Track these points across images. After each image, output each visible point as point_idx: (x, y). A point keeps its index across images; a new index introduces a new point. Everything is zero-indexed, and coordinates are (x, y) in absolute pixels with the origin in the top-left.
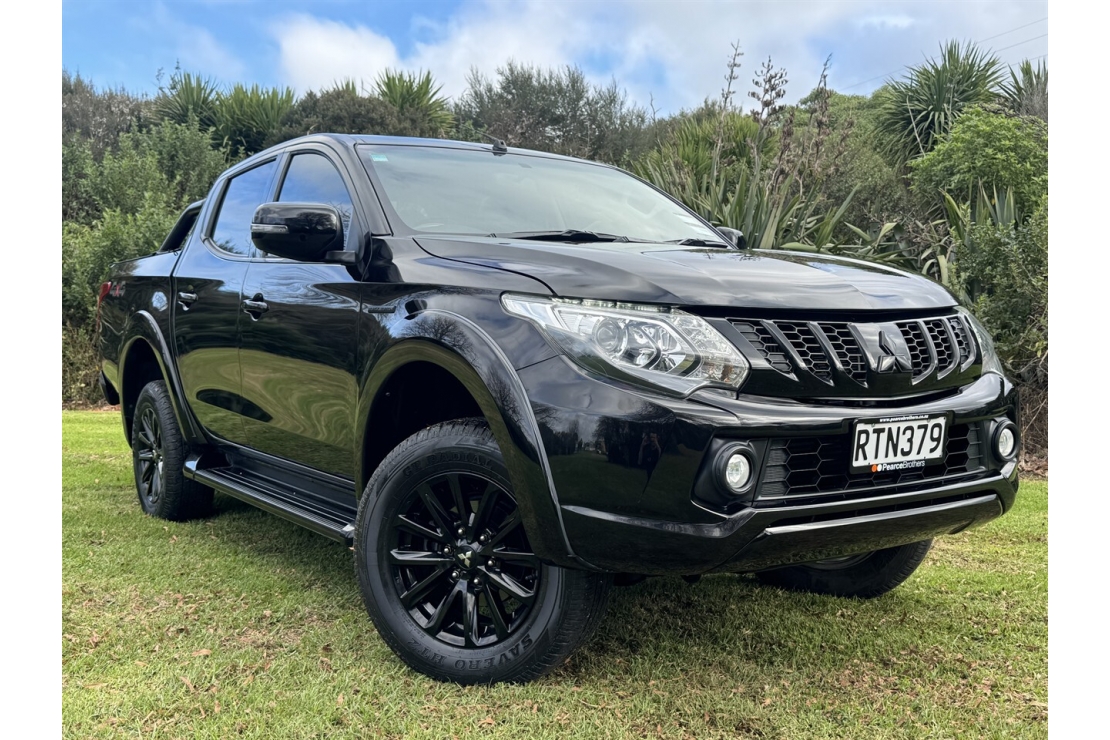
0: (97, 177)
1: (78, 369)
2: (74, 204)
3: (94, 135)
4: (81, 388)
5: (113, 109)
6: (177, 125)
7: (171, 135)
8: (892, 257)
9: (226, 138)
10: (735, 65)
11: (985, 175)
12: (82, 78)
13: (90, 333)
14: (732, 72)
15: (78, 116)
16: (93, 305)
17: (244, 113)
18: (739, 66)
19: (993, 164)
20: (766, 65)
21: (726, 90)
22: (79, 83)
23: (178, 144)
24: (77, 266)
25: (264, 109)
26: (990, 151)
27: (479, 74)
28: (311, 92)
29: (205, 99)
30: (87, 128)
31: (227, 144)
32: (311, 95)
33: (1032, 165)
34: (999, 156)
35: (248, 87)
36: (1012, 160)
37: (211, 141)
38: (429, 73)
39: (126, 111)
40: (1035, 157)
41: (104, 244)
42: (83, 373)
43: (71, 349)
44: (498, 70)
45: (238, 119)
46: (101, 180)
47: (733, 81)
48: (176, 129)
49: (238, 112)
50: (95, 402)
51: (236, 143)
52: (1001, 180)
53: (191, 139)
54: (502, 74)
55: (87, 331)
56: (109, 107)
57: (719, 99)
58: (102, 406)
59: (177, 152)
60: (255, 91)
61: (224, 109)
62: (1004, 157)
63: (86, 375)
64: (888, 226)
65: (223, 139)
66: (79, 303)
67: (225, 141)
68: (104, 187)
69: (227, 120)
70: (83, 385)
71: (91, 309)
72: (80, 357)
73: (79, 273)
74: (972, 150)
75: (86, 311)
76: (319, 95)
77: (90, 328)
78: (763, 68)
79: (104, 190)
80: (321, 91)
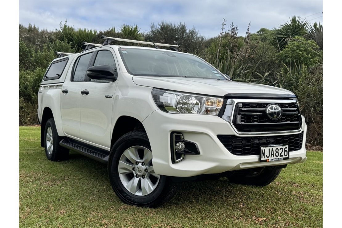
0: (35, 57)
1: (29, 114)
2: (30, 65)
3: (36, 44)
4: (29, 120)
5: (43, 36)
6: (61, 42)
7: (59, 45)
8: (268, 83)
9: (76, 45)
10: (224, 24)
11: (296, 58)
12: (35, 26)
13: (32, 103)
14: (223, 26)
15: (32, 38)
16: (33, 96)
17: (81, 38)
18: (225, 25)
19: (299, 55)
20: (232, 25)
21: (221, 32)
22: (35, 28)
23: (61, 47)
24: (29, 84)
25: (88, 36)
26: (298, 51)
27: (154, 25)
28: (101, 31)
29: (70, 33)
30: (35, 42)
31: (76, 47)
32: (101, 32)
33: (311, 55)
34: (300, 53)
35: (83, 29)
36: (304, 54)
37: (71, 46)
38: (137, 25)
39: (47, 36)
40: (312, 53)
41: (36, 77)
42: (30, 115)
43: (27, 108)
44: (159, 24)
45: (80, 40)
46: (37, 58)
47: (224, 29)
48: (61, 43)
49: (79, 37)
50: (33, 124)
51: (79, 46)
52: (301, 60)
53: (65, 46)
54: (160, 25)
55: (31, 103)
56: (42, 35)
57: (220, 34)
58: (35, 125)
59: (60, 50)
60: (85, 31)
61: (76, 36)
62: (302, 53)
63: (31, 116)
64: (267, 74)
65: (75, 45)
66: (29, 95)
67: (76, 46)
68: (38, 60)
69: (76, 39)
70: (30, 119)
71: (32, 96)
72: (29, 110)
73: (29, 86)
74: (293, 51)
75: (31, 97)
76: (103, 32)
77: (32, 102)
78: (231, 26)
79: (38, 61)
80: (104, 31)
